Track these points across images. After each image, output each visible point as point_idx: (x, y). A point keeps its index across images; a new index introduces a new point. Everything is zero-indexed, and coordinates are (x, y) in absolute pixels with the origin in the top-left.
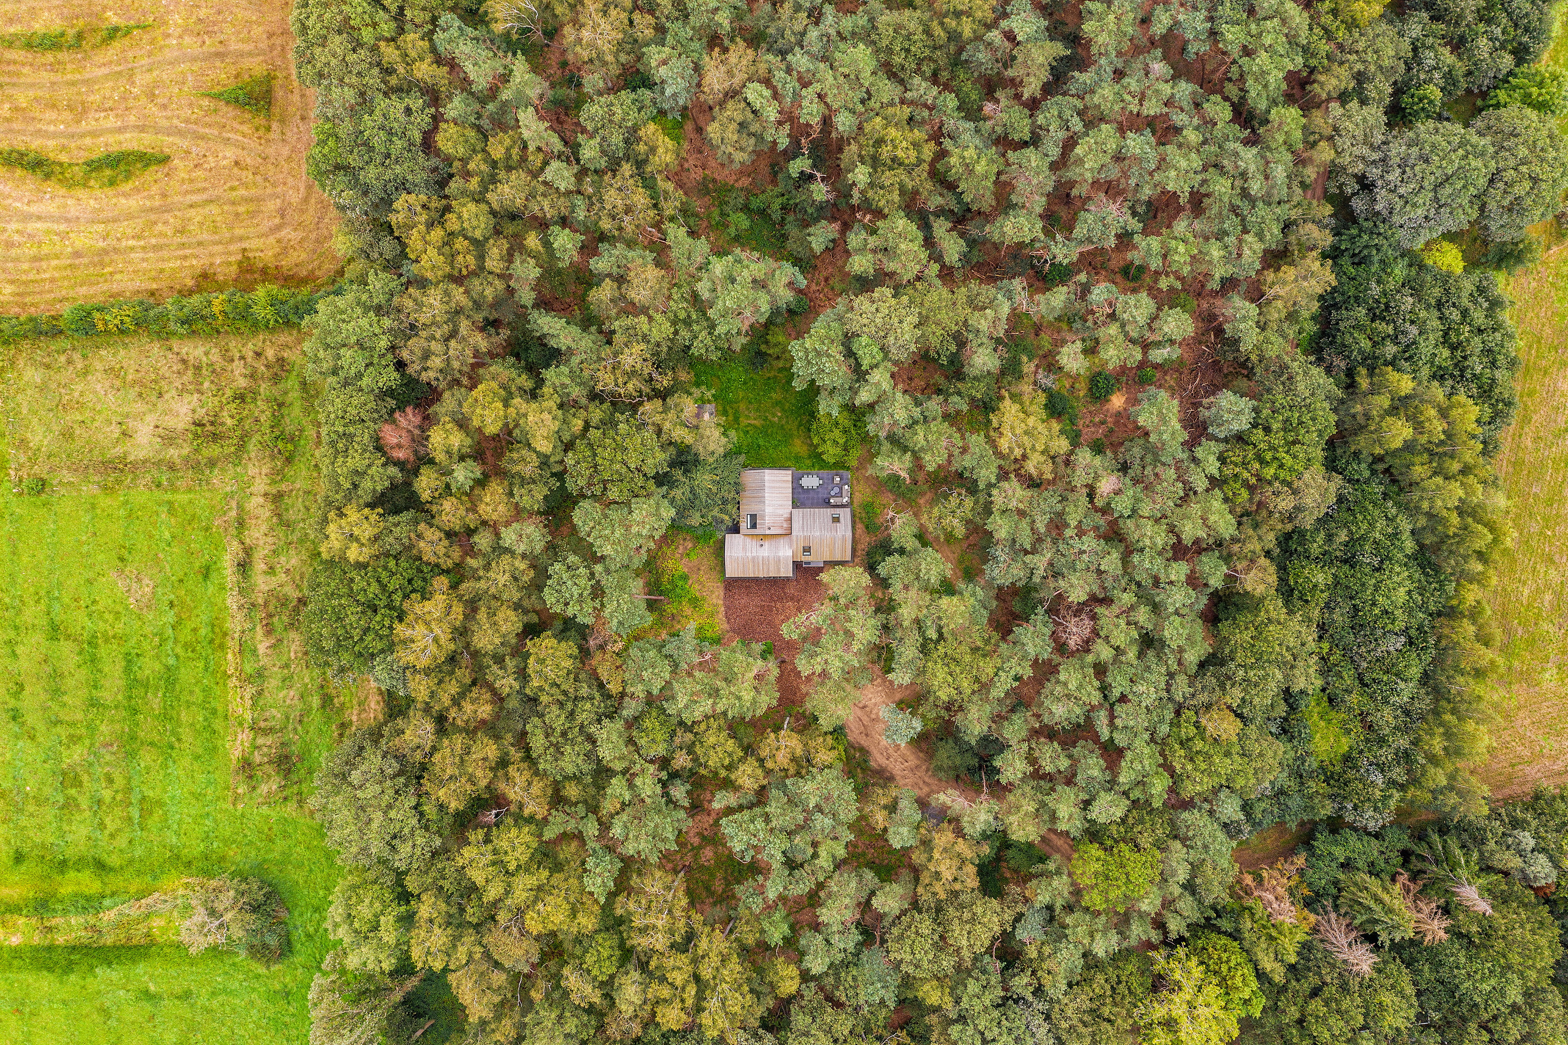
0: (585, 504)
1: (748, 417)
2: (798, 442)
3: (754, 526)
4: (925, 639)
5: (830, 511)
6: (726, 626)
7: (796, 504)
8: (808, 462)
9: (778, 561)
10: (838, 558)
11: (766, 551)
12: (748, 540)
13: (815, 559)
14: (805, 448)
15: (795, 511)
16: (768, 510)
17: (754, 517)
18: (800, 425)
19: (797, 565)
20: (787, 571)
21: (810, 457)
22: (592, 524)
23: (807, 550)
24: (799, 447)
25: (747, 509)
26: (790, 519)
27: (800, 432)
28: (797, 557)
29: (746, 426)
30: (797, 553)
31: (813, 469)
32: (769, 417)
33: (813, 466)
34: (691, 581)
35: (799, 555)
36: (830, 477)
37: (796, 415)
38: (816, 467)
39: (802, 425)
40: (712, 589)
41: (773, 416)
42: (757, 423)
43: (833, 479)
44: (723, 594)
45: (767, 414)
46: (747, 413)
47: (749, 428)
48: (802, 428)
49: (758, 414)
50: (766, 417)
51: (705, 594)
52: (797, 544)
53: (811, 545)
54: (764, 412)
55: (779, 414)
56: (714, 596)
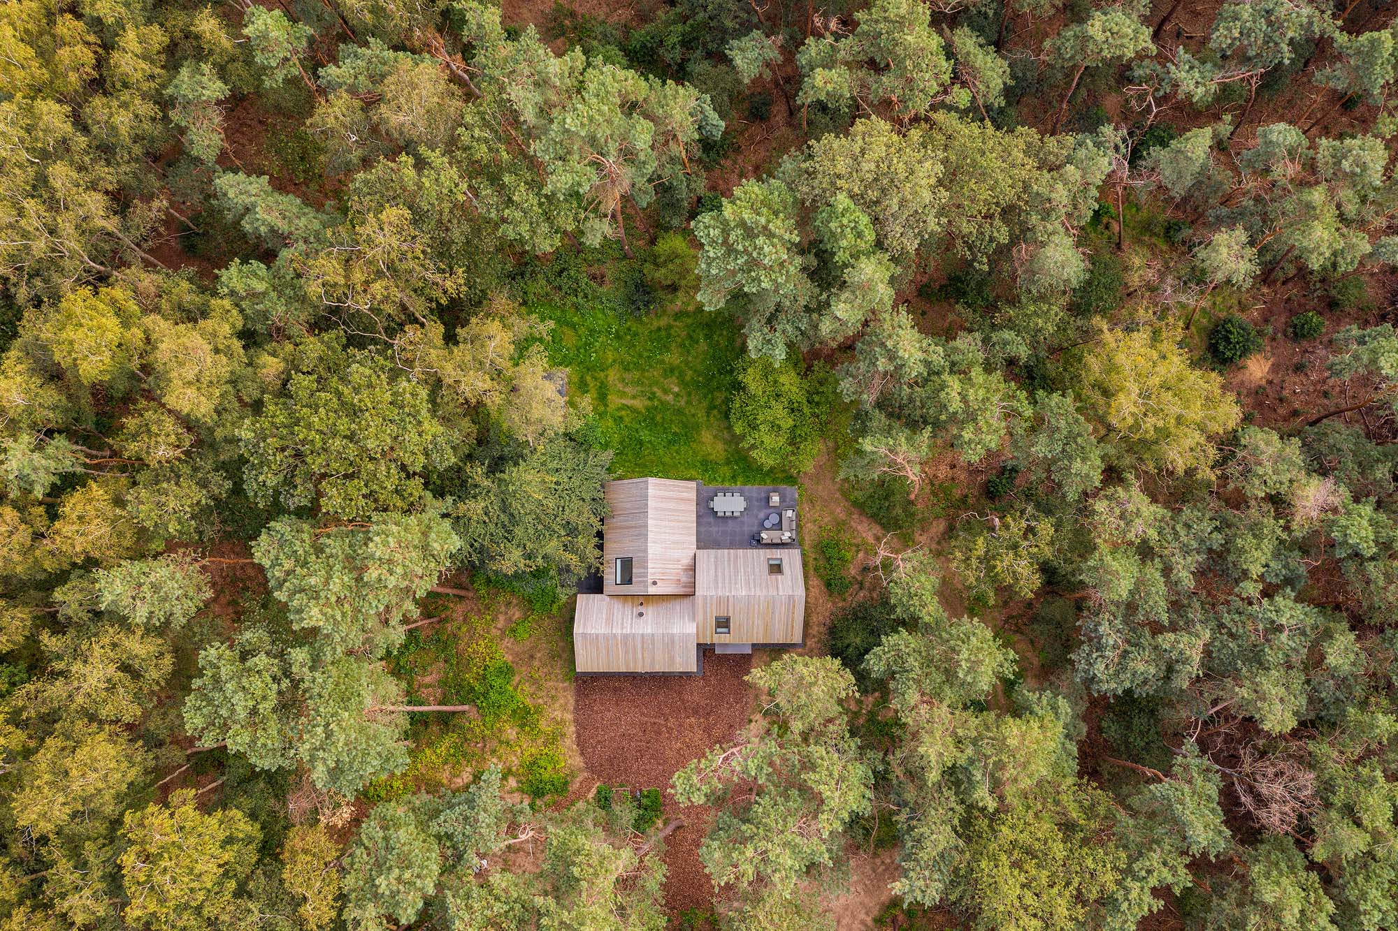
0: (281, 526)
1: (623, 394)
2: (706, 436)
3: (627, 579)
4: (970, 807)
5: (762, 555)
6: (578, 761)
7: (703, 542)
8: (726, 471)
9: (670, 641)
10: (778, 638)
11: (649, 624)
12: (617, 605)
13: (738, 639)
14: (720, 446)
15: (702, 554)
16: (653, 550)
17: (627, 564)
18: (712, 407)
19: (705, 651)
20: (687, 662)
21: (728, 462)
22: (288, 564)
23: (723, 623)
24: (710, 444)
25: (616, 548)
26: (693, 569)
27: (712, 419)
28: (705, 636)
29: (619, 409)
30: (705, 628)
31: (735, 483)
32: (659, 393)
33: (734, 478)
34: (516, 679)
35: (708, 633)
36: (763, 495)
37: (705, 391)
38: (740, 479)
39: (715, 408)
40: (553, 692)
41: (665, 392)
42: (638, 404)
43: (768, 499)
44: (572, 701)
45: (655, 389)
46: (620, 386)
47: (623, 413)
48: (715, 412)
49: (639, 388)
50: (654, 394)
51: (540, 701)
52: (705, 612)
53: (731, 614)
54: (650, 386)
55: (676, 389)
56: (557, 705)
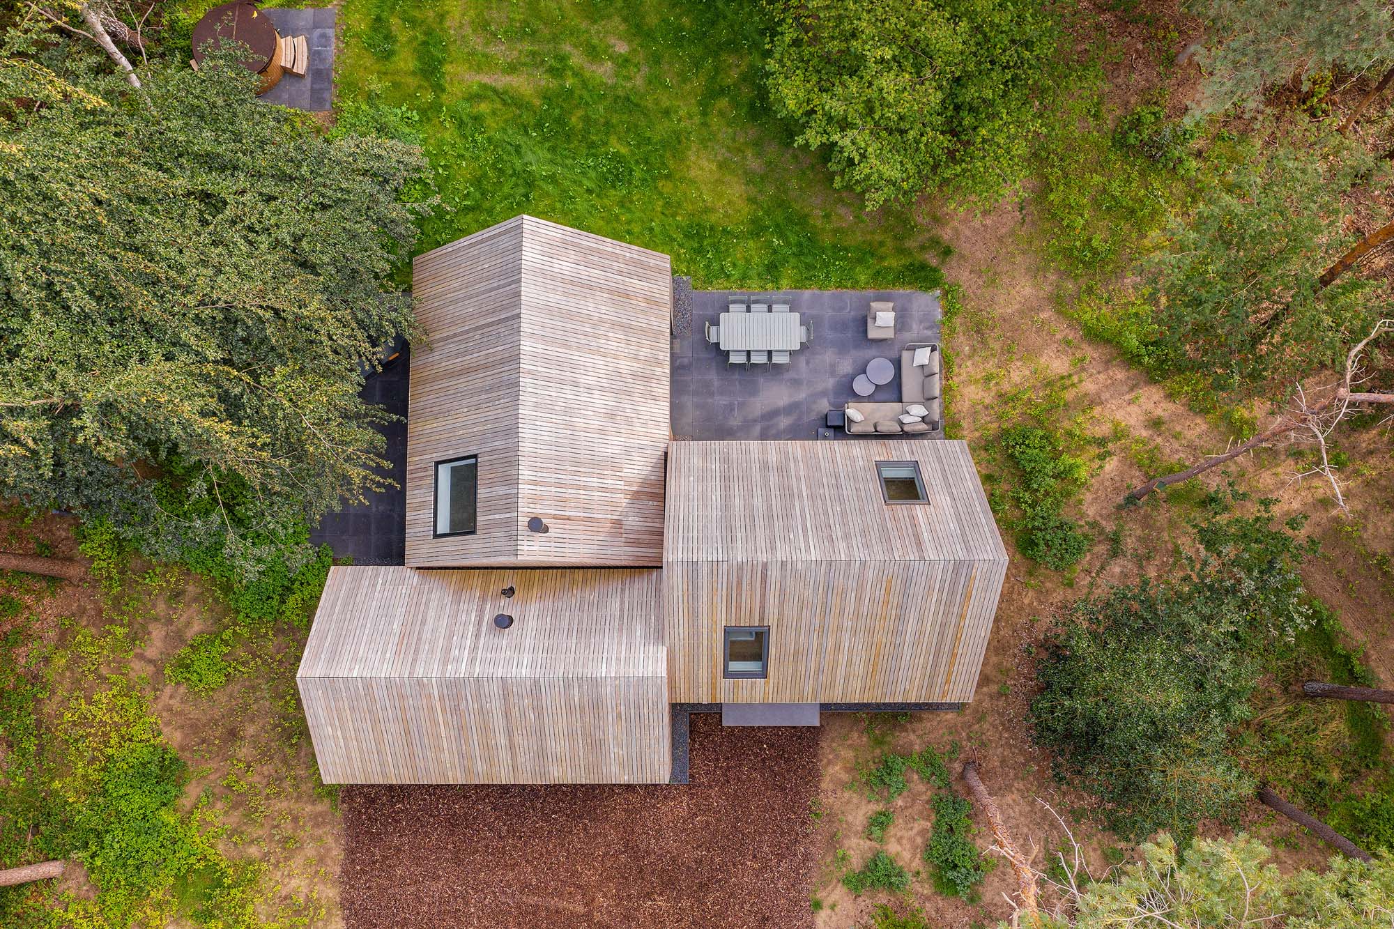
1: (481, 63)
2: (700, 165)
3: (464, 520)
5: (857, 457)
7: (689, 425)
8: (750, 251)
9: (589, 700)
11: (527, 652)
12: (438, 595)
13: (788, 690)
14: (736, 190)
17: (465, 478)
18: (713, 93)
19: (696, 726)
20: (642, 756)
21: (757, 229)
23: (748, 648)
25: (438, 432)
26: (657, 492)
27: (714, 120)
28: (693, 682)
29: (473, 98)
30: (692, 658)
31: (776, 280)
32: (576, 59)
33: (772, 270)
34: (193, 791)
35: (703, 675)
36: (849, 313)
37: (697, 51)
38: (788, 274)
39: (722, 91)
40: (287, 828)
41: (593, 53)
42: (523, 84)
43: (862, 323)
44: (337, 853)
45: (566, 48)
46: (476, 41)
47: (484, 107)
48: (723, 103)
49: (527, 46)
50: (562, 59)
51: (253, 851)
52: (693, 615)
53: (771, 620)
54: (555, 39)
55: (622, 48)
56: (297, 862)
